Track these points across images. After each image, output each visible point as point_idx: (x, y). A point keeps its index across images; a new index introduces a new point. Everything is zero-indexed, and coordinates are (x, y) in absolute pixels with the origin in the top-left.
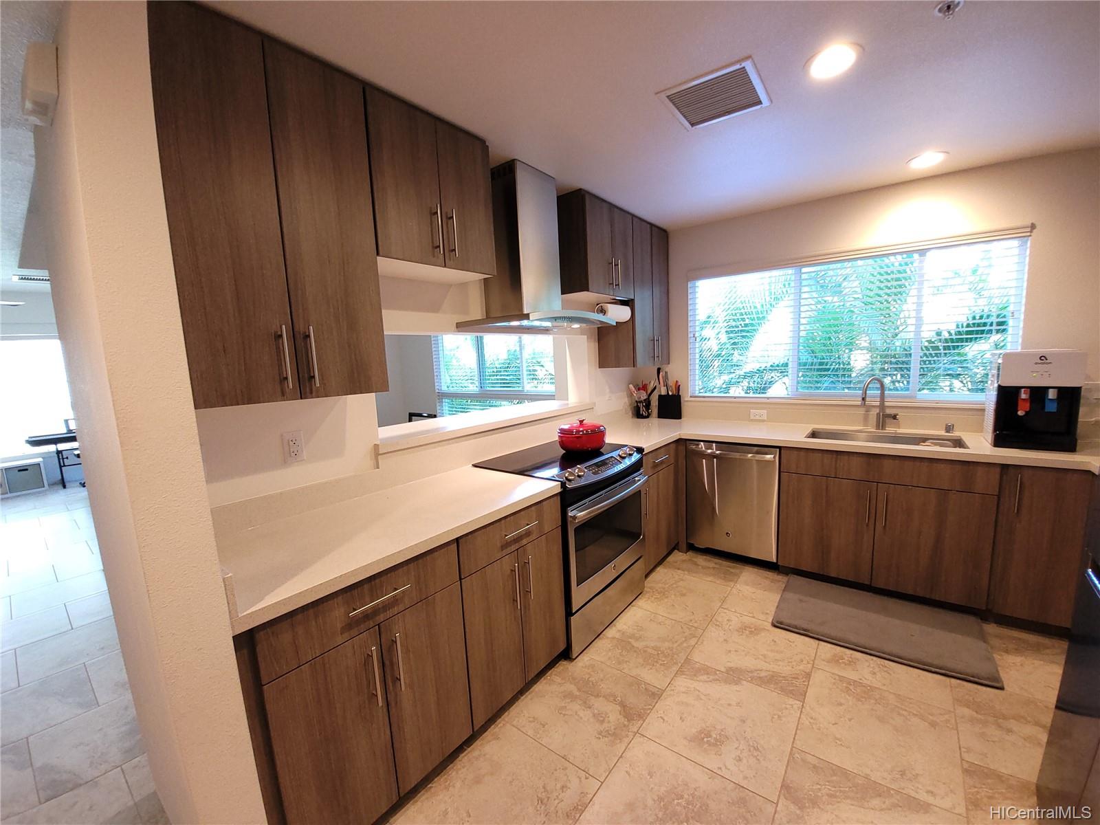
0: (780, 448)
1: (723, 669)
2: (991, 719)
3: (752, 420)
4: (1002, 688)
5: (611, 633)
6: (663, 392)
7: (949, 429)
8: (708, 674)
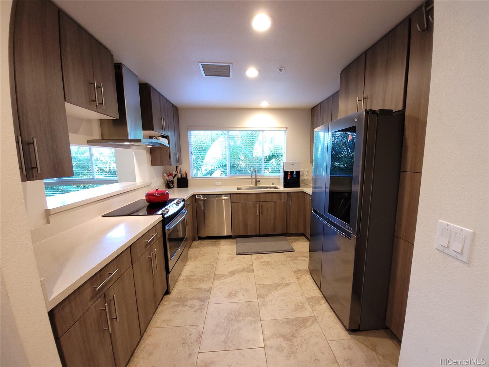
0: (230, 194)
1: (228, 273)
2: (295, 259)
3: (217, 186)
4: (294, 251)
5: (181, 278)
6: (180, 176)
7: (273, 184)
8: (223, 276)
